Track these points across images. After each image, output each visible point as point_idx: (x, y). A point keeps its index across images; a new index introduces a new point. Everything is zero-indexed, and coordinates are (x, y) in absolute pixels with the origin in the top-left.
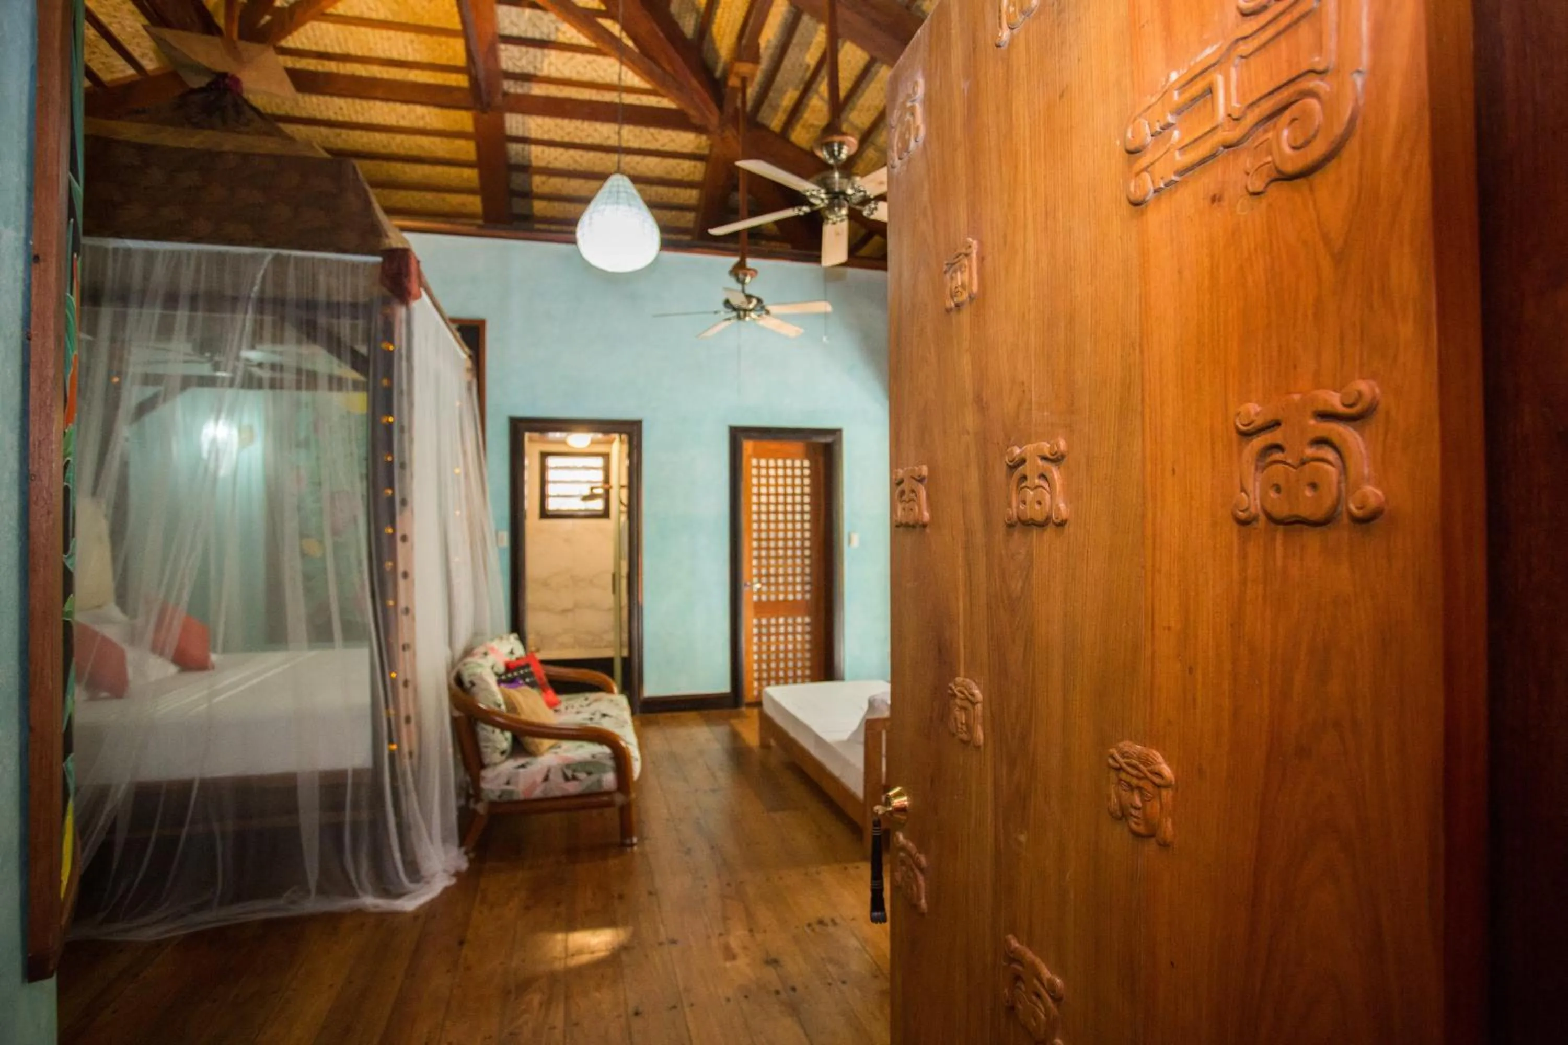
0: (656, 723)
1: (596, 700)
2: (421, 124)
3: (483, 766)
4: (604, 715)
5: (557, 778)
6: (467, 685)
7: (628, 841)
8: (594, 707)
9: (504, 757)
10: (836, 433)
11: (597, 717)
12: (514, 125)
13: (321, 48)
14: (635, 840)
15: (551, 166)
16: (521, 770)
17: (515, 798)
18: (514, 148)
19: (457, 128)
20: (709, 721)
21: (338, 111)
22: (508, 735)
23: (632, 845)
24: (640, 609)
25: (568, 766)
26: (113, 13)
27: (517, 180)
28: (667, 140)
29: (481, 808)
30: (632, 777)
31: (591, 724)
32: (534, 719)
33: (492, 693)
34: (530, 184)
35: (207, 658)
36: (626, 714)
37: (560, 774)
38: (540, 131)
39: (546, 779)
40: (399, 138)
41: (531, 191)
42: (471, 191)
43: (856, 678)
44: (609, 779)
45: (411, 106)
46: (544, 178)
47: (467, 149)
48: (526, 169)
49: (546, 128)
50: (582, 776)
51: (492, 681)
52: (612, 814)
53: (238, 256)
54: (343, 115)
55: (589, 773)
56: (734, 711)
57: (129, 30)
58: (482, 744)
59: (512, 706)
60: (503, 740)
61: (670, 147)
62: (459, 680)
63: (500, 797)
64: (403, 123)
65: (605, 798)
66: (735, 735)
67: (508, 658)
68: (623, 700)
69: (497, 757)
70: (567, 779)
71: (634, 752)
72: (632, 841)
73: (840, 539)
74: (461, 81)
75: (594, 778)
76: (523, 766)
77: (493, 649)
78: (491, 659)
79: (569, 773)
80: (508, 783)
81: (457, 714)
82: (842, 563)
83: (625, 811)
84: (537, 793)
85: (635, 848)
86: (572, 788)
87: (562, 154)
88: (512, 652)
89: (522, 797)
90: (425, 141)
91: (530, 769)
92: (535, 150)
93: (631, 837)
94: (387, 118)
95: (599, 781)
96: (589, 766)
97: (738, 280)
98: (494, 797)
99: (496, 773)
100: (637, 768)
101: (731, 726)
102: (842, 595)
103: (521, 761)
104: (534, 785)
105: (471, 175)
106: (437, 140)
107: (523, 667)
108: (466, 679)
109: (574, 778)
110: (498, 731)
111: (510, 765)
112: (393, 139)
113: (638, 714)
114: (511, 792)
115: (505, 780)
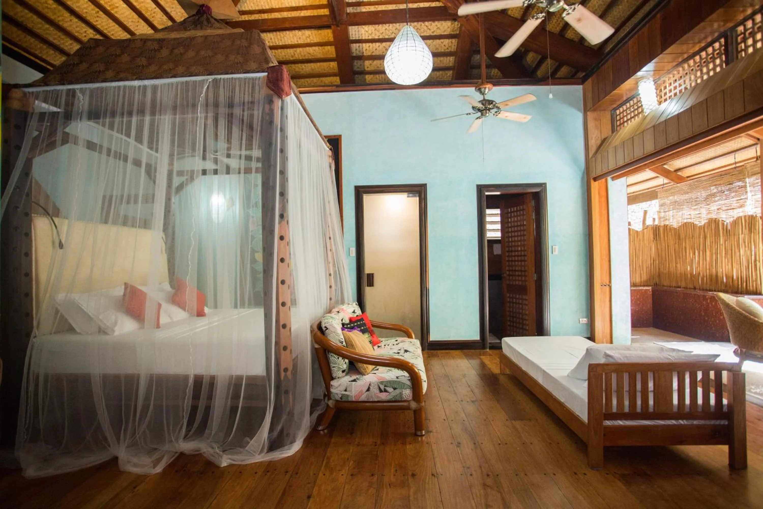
0: (437, 356)
1: (402, 342)
2: (308, 41)
3: (333, 379)
4: (406, 351)
5: (374, 390)
6: (324, 329)
7: (419, 433)
8: (400, 345)
9: (344, 374)
10: (543, 186)
11: (402, 352)
12: (354, 33)
13: (260, 8)
14: (424, 432)
15: (374, 54)
16: (354, 383)
17: (350, 399)
18: (354, 46)
19: (326, 40)
20: (468, 357)
21: (270, 41)
22: (347, 361)
23: (422, 436)
24: (427, 290)
25: (382, 383)
26: (171, 6)
27: (357, 65)
28: (435, 29)
29: (331, 403)
30: (422, 393)
31: (396, 356)
32: (363, 352)
33: (337, 334)
34: (364, 65)
35: (203, 310)
36: (419, 351)
37: (376, 387)
38: (367, 35)
39: (368, 390)
40: (299, 50)
41: (365, 70)
42: (334, 75)
43: (558, 334)
44: (407, 393)
45: (303, 31)
46: (371, 62)
47: (331, 51)
48: (361, 58)
49: (370, 32)
50: (390, 390)
51: (339, 327)
52: (410, 415)
53: (195, 82)
54: (272, 42)
55: (395, 389)
56: (482, 351)
57: (179, 14)
58: (332, 365)
59: (349, 343)
60: (343, 364)
61: (438, 33)
62: (319, 327)
63: (341, 398)
64: (300, 42)
65: (405, 404)
66: (483, 365)
67: (352, 315)
68: (417, 343)
69: (340, 374)
70: (381, 391)
71: (423, 376)
72: (422, 433)
73: (547, 250)
74: (325, 12)
75: (398, 391)
76: (354, 381)
77: (343, 310)
78: (341, 315)
79: (382, 387)
80: (346, 390)
81: (317, 346)
82: (548, 265)
83: (418, 413)
84: (363, 398)
85: (424, 438)
86: (384, 396)
87: (379, 46)
88: (354, 312)
89: (354, 399)
90: (311, 50)
91: (359, 383)
92: (365, 46)
93: (421, 430)
94: (292, 40)
95: (401, 394)
96: (395, 384)
97: (481, 92)
98: (338, 398)
99: (339, 383)
100: (425, 386)
101: (480, 359)
102: (548, 284)
103: (354, 377)
104: (361, 393)
105: (334, 65)
106: (316, 48)
107: (359, 320)
108: (323, 325)
109: (386, 391)
110: (340, 358)
111: (347, 379)
112: (296, 51)
113: (426, 351)
114: (348, 396)
115: (344, 388)
